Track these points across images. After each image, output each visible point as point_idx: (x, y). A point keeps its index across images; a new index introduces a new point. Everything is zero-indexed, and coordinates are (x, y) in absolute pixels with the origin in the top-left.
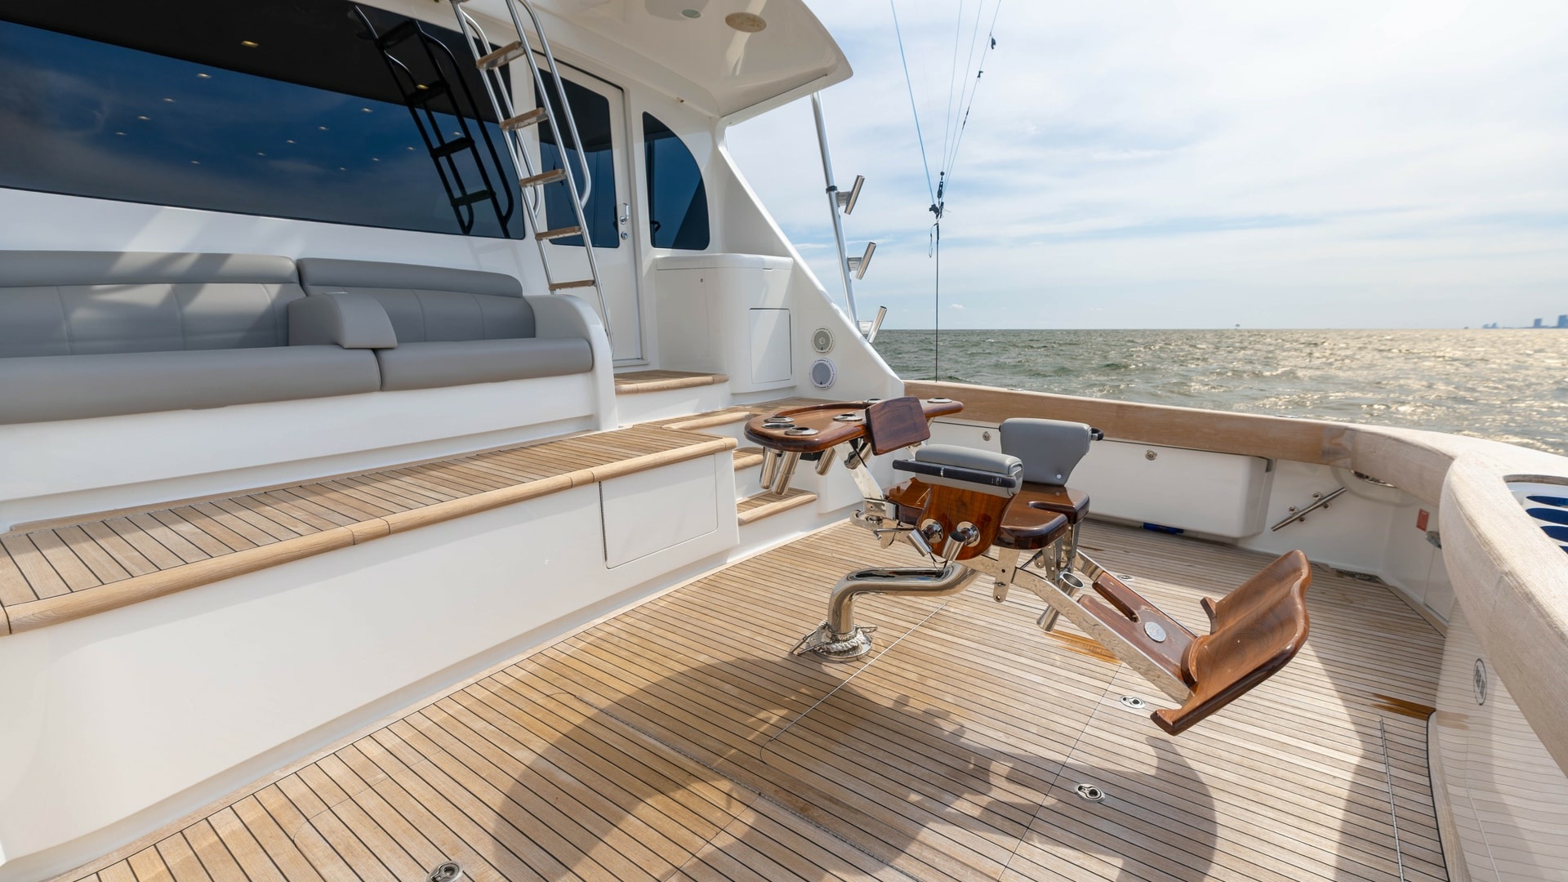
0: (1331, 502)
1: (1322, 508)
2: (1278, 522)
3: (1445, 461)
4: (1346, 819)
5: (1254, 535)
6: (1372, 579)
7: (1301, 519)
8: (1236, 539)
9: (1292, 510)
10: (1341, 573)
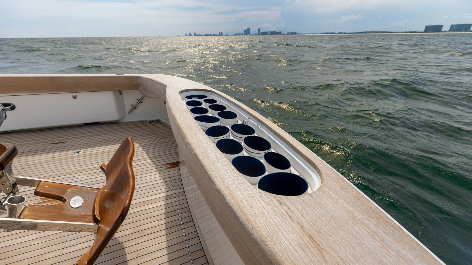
0: (142, 101)
1: (140, 103)
2: (130, 110)
3: (165, 87)
4: (167, 222)
5: (123, 117)
6: (158, 121)
7: (136, 108)
8: (119, 120)
9: (132, 106)
10: (151, 122)
